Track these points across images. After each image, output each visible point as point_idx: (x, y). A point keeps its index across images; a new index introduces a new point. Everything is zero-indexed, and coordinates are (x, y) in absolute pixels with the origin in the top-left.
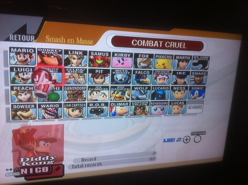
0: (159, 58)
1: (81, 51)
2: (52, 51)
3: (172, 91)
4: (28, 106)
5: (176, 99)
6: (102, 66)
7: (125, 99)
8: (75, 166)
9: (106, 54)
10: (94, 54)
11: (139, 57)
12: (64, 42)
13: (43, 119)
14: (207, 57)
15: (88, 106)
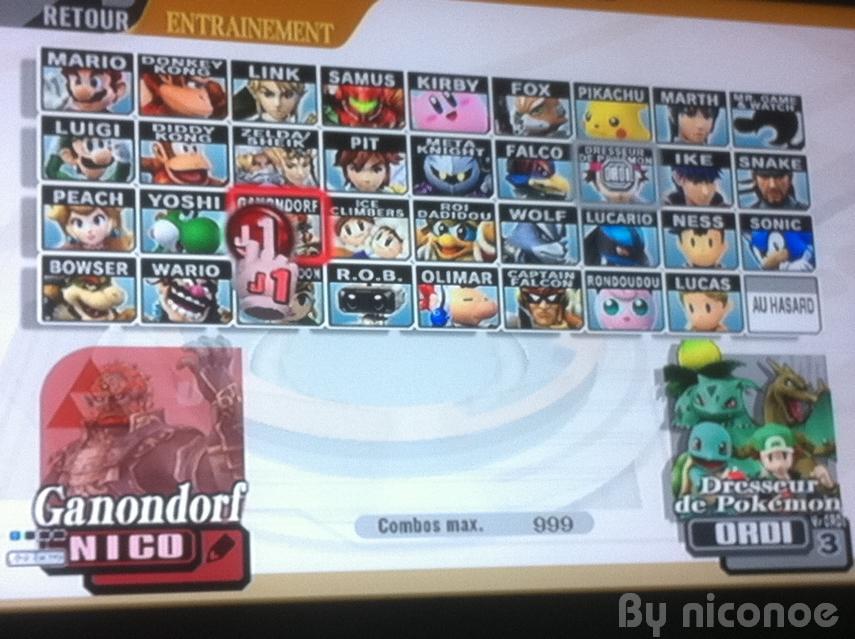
0: (592, 99)
1: (292, 67)
2: (188, 65)
3: (667, 230)
4: (104, 267)
5: (691, 265)
6: (374, 121)
7: (477, 255)
9: (384, 81)
10: (341, 76)
13: (160, 322)
14: (789, 97)
15: (329, 281)
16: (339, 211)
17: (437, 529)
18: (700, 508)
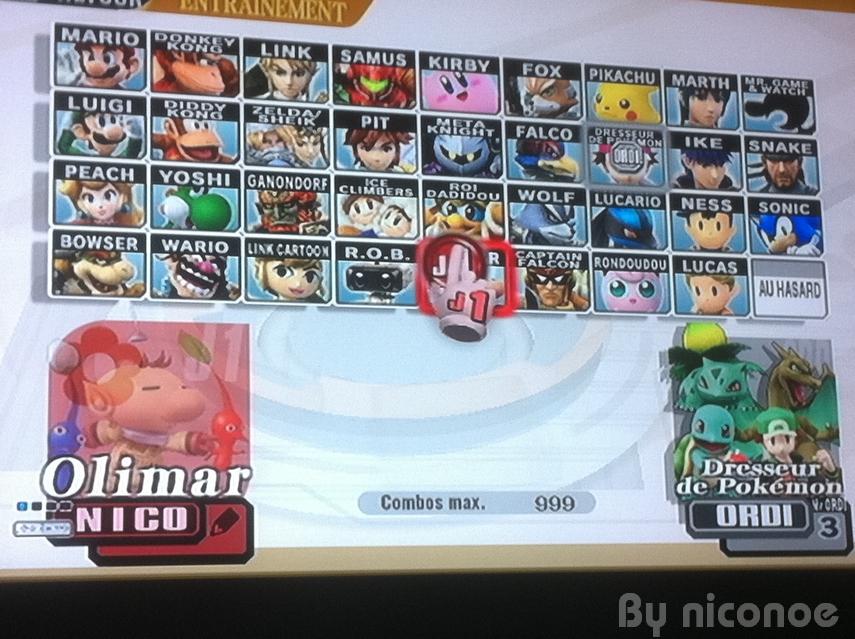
0: (603, 81)
1: (304, 45)
2: (201, 42)
3: (675, 212)
4: (114, 242)
5: (699, 248)
6: (384, 101)
7: (485, 234)
9: (395, 60)
10: (352, 56)
11: (525, 73)
13: (170, 298)
14: (801, 81)
15: (337, 259)
17: (440, 507)
18: (701, 490)
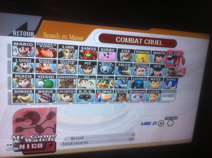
0: (139, 53)
1: (73, 46)
2: (48, 45)
3: (149, 81)
4: (27, 91)
6: (90, 58)
7: (109, 87)
8: (65, 144)
9: (94, 49)
10: (84, 48)
11: (122, 52)
12: (59, 38)
13: (39, 103)
14: (180, 53)
15: (77, 93)
16: (81, 78)
